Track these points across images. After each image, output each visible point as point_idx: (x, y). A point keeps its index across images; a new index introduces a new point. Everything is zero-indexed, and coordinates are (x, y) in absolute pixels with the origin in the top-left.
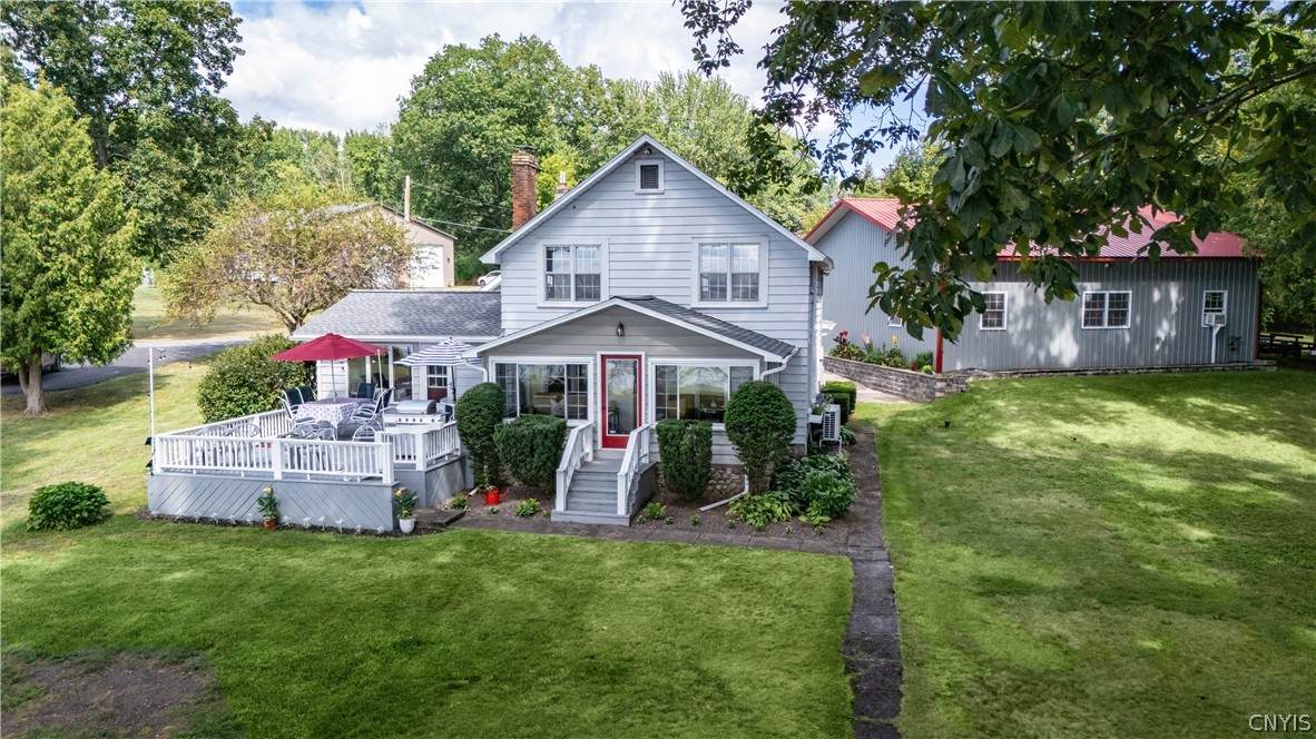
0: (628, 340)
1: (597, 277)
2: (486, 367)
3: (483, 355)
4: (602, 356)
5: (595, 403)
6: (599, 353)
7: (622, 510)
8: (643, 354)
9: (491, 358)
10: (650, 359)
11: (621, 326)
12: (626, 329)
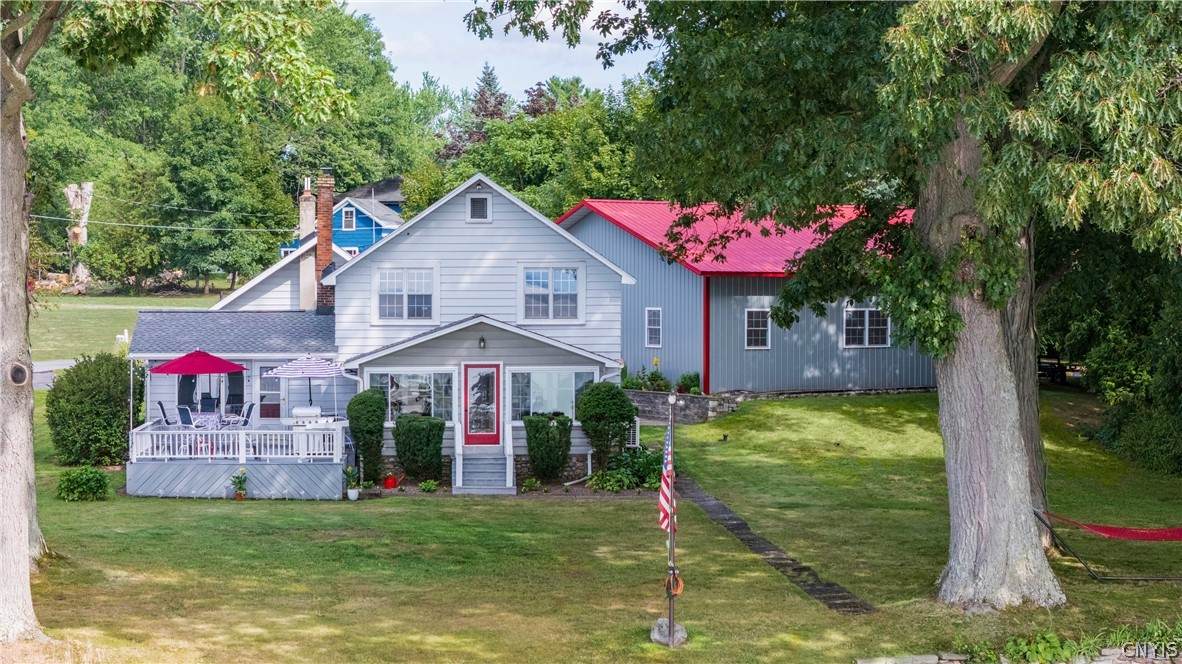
0: (490, 352)
1: (427, 297)
2: (362, 377)
4: (467, 367)
5: (460, 406)
6: (463, 363)
7: (510, 481)
8: (501, 363)
9: (366, 369)
10: (507, 368)
11: (483, 340)
12: (487, 342)
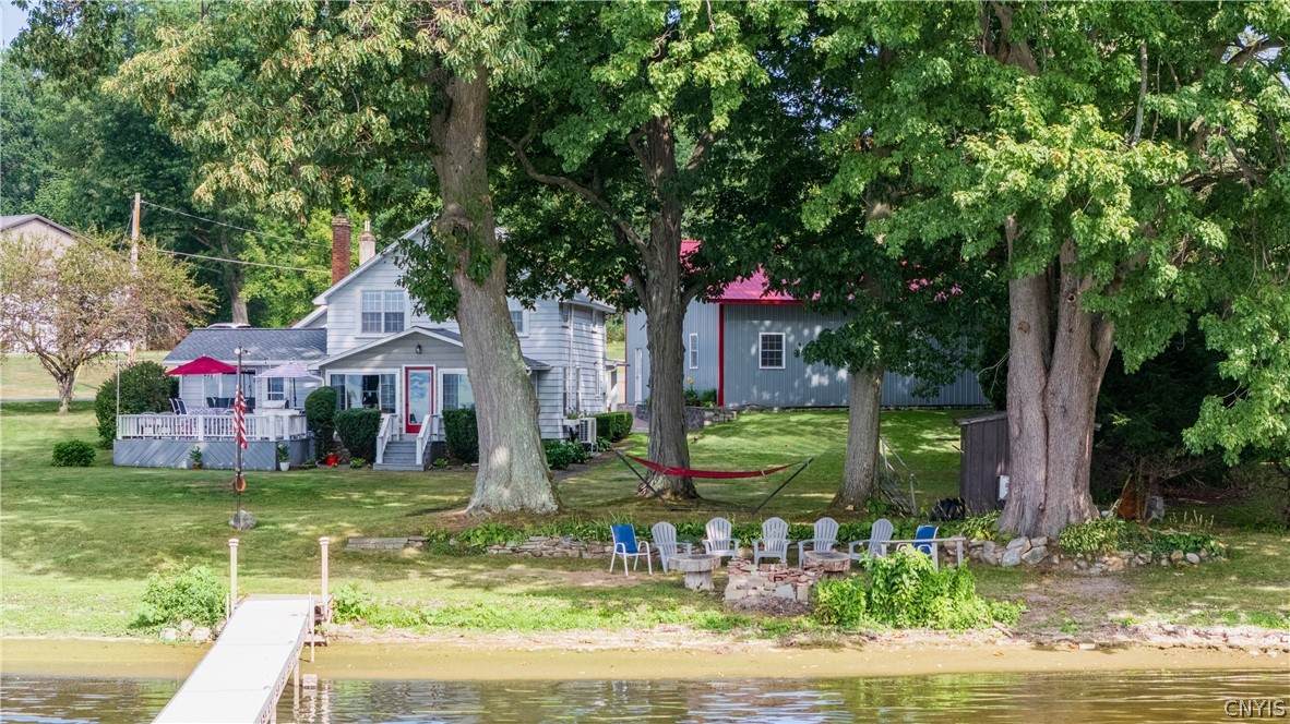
0: (424, 357)
1: (402, 314)
2: (324, 377)
3: (323, 368)
4: (407, 369)
6: (404, 366)
7: (419, 461)
8: (435, 366)
9: (327, 371)
10: (440, 370)
11: (419, 347)
12: (424, 349)
